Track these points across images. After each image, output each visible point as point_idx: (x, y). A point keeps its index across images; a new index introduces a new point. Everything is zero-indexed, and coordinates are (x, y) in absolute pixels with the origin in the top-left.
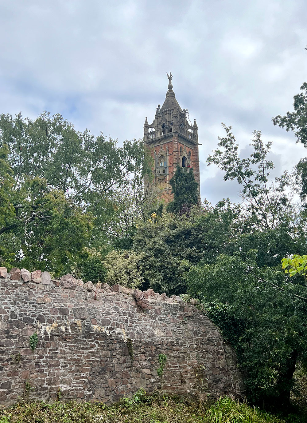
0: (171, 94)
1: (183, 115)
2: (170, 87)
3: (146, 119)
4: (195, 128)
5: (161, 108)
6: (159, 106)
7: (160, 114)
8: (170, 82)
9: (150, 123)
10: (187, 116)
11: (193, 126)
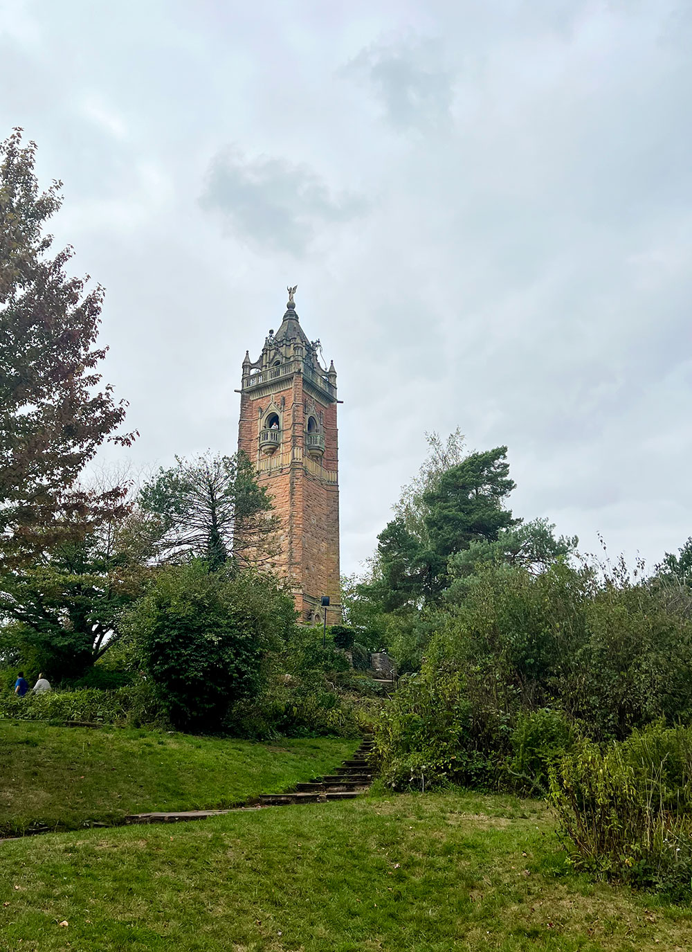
0: (291, 316)
1: (311, 349)
2: (291, 306)
3: (247, 354)
4: (332, 374)
5: (274, 335)
6: (271, 332)
7: (272, 345)
8: (291, 298)
9: (254, 359)
10: (318, 352)
11: (328, 371)
